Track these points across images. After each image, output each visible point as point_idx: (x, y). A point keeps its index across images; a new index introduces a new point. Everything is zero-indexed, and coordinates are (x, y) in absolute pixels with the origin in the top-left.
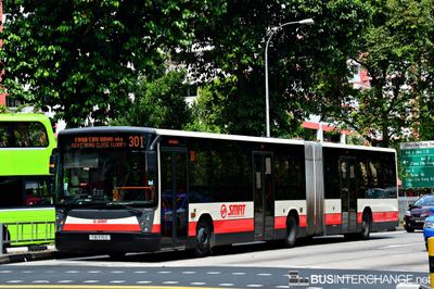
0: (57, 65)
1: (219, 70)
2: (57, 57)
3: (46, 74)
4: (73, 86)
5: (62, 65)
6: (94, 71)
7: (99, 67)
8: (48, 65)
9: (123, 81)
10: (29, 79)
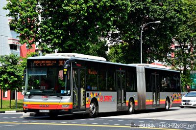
0: (61, 38)
1: (121, 41)
2: (62, 35)
3: (57, 41)
4: (67, 46)
5: (63, 37)
6: (76, 40)
7: (78, 39)
8: (58, 38)
9: (87, 44)
10: (50, 43)
